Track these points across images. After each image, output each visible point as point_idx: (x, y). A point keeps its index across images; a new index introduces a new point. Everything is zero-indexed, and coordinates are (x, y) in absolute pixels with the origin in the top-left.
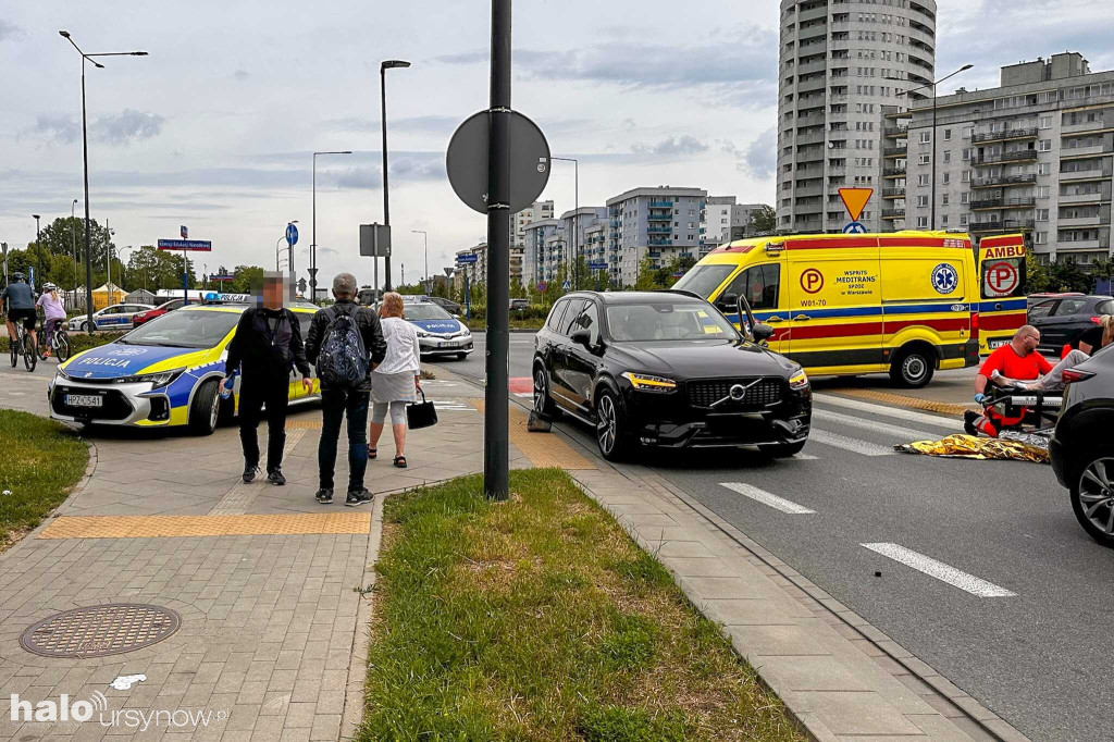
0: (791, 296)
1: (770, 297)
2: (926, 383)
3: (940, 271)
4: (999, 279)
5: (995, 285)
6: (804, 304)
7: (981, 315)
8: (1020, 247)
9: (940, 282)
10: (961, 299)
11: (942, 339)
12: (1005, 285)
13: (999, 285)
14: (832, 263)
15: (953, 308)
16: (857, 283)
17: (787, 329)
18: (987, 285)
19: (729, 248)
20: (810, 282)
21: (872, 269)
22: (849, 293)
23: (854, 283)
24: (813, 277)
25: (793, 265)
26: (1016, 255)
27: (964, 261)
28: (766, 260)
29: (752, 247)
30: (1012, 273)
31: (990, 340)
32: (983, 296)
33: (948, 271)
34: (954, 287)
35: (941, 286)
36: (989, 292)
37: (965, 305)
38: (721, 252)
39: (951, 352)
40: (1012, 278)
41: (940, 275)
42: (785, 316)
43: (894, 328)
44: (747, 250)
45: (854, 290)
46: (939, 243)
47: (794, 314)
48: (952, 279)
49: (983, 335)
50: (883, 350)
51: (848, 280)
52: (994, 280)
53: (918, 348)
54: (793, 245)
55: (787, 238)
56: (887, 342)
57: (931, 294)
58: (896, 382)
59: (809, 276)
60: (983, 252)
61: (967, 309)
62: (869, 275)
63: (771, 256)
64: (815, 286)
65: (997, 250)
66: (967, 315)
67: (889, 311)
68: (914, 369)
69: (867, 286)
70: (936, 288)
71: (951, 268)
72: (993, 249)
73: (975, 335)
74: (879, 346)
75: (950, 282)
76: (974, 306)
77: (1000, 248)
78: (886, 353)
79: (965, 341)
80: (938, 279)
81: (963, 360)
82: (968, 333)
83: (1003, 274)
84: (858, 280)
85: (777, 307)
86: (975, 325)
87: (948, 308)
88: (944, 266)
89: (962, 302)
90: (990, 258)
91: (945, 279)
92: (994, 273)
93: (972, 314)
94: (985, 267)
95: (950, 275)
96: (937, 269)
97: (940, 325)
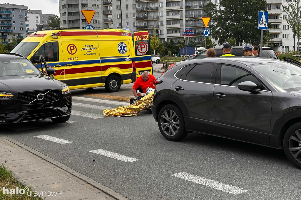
0: (64, 56)
1: (56, 57)
2: (118, 90)
3: (121, 45)
4: (141, 48)
5: (140, 50)
6: (69, 59)
7: (136, 62)
8: (148, 36)
9: (121, 50)
10: (129, 56)
11: (123, 72)
12: (144, 50)
13: (141, 51)
14: (80, 41)
15: (126, 60)
16: (90, 50)
17: (63, 70)
18: (137, 51)
19: (36, 34)
20: (71, 50)
21: (95, 44)
22: (87, 54)
23: (89, 50)
24: (72, 47)
25: (63, 43)
26: (147, 39)
27: (129, 41)
28: (52, 40)
29: (46, 34)
30: (146, 46)
31: (140, 72)
32: (136, 55)
33: (124, 45)
34: (126, 52)
35: (121, 51)
36: (138, 53)
37: (130, 58)
38: (32, 36)
39: (127, 77)
40: (146, 48)
41: (121, 47)
42: (62, 64)
43: (105, 68)
44: (44, 35)
45: (89, 53)
46: (119, 34)
47: (66, 64)
48: (125, 48)
49: (137, 70)
50: (101, 77)
51: (87, 49)
52: (140, 48)
53: (114, 75)
54: (63, 34)
55: (60, 30)
56: (103, 74)
57: (117, 54)
58: (107, 90)
59: (71, 47)
60: (135, 38)
61: (131, 60)
62: (94, 47)
63: (55, 38)
64: (73, 52)
65: (140, 37)
66: (131, 62)
67: (103, 61)
68: (114, 85)
69: (94, 51)
70: (120, 52)
71: (125, 44)
72: (139, 37)
73: (134, 70)
74: (100, 76)
75: (124, 50)
76: (133, 59)
77: (141, 36)
78: (103, 78)
79: (131, 73)
80: (120, 48)
81: (131, 80)
82: (132, 69)
83: (143, 46)
84: (89, 49)
85: (58, 61)
86: (134, 66)
87: (124, 60)
88: (122, 43)
89: (129, 57)
90: (138, 40)
91: (122, 48)
92: (139, 46)
93: (133, 62)
94: (137, 44)
95: (124, 47)
96: (119, 44)
97: (122, 67)
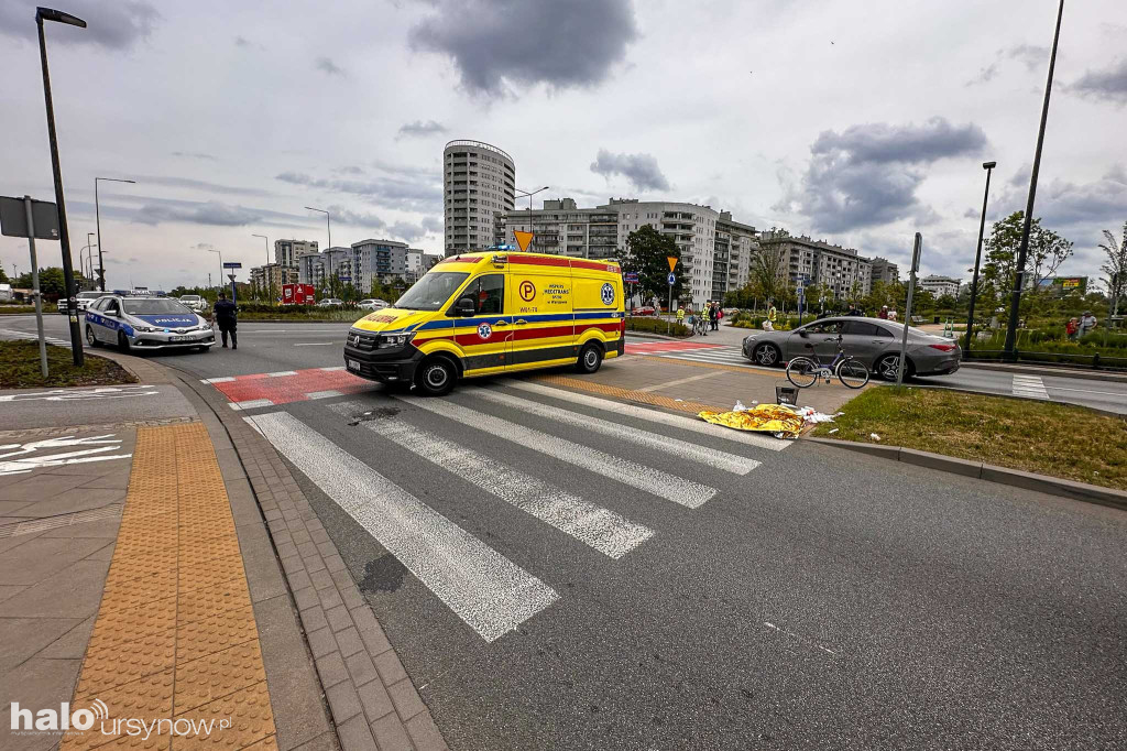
0: (513, 305)
1: (497, 306)
2: (598, 368)
3: (606, 289)
6: (522, 310)
9: (606, 296)
10: (616, 309)
11: (607, 337)
14: (542, 276)
15: (612, 315)
16: (558, 295)
17: (510, 332)
19: (458, 258)
20: (526, 292)
21: (566, 282)
22: (553, 302)
23: (556, 295)
24: (528, 287)
25: (514, 277)
27: (617, 282)
28: (493, 270)
29: (481, 259)
33: (610, 289)
34: (612, 301)
35: (606, 299)
37: (617, 313)
38: (452, 261)
39: (611, 346)
41: (606, 292)
42: (509, 320)
43: (580, 330)
44: (477, 260)
45: (555, 300)
46: (604, 268)
47: (516, 319)
48: (611, 294)
50: (573, 347)
51: (552, 292)
53: (594, 344)
54: (514, 260)
55: (509, 253)
56: (576, 341)
57: (598, 304)
58: (579, 370)
59: (526, 286)
61: (619, 316)
62: (565, 289)
63: (498, 267)
64: (530, 296)
66: (618, 321)
67: (578, 317)
68: (591, 360)
69: (565, 297)
70: (603, 300)
71: (611, 286)
73: (623, 334)
74: (571, 344)
75: (610, 297)
76: (622, 314)
78: (575, 349)
79: (618, 339)
80: (604, 294)
81: (616, 352)
82: (619, 333)
84: (556, 291)
85: (502, 313)
86: (623, 327)
87: (609, 316)
88: (607, 284)
89: (616, 311)
91: (608, 294)
93: (622, 319)
95: (610, 292)
96: (603, 287)
97: (605, 328)
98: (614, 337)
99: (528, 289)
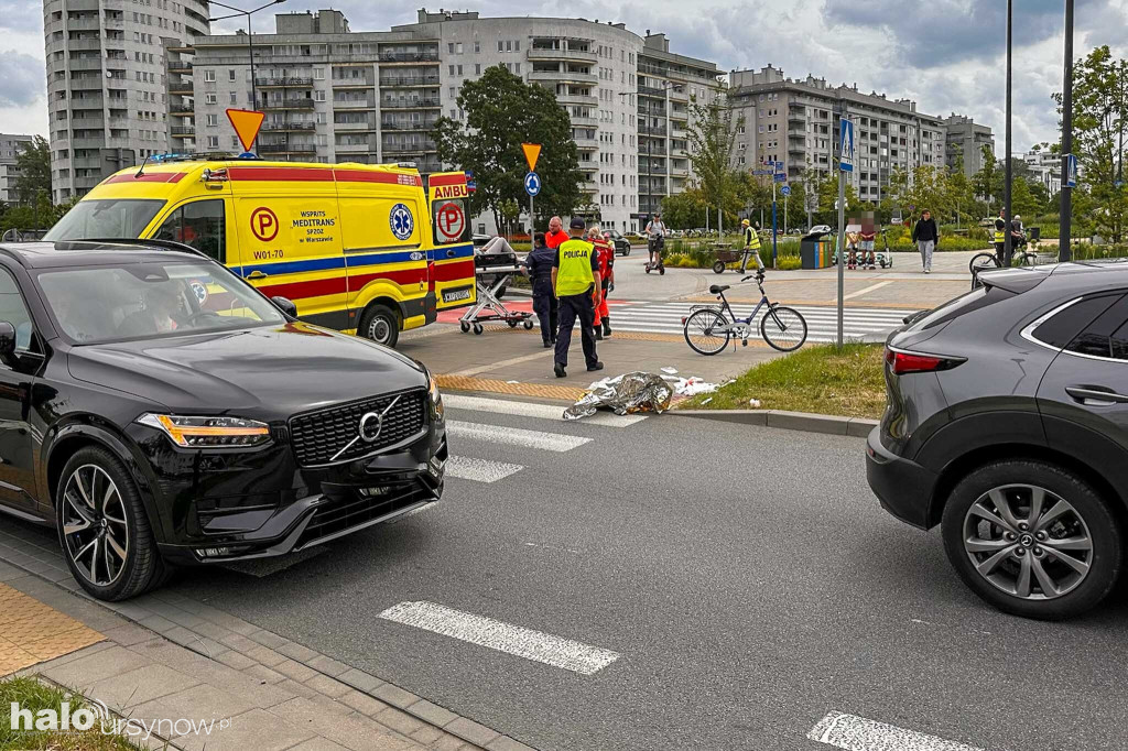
0: (241, 245)
3: (397, 213)
4: (449, 222)
5: (445, 229)
6: (258, 255)
7: (437, 263)
8: (464, 186)
9: (398, 226)
10: (418, 246)
11: (405, 294)
12: (455, 228)
13: (449, 230)
14: (286, 198)
15: (412, 256)
16: (317, 227)
18: (438, 229)
19: (140, 174)
20: (262, 226)
21: (330, 208)
22: (308, 240)
23: (312, 228)
24: (265, 220)
25: (241, 202)
26: (461, 196)
27: (418, 201)
28: (205, 194)
29: (181, 176)
30: (459, 216)
31: (444, 292)
32: (436, 242)
33: (405, 213)
34: (411, 232)
35: (399, 231)
36: (441, 237)
37: (422, 252)
38: (127, 179)
39: (414, 307)
40: (459, 221)
41: (398, 218)
43: (358, 283)
44: (177, 178)
45: (313, 236)
46: (392, 178)
47: (248, 271)
48: (408, 222)
49: (440, 286)
50: (349, 311)
51: (307, 223)
52: (444, 223)
53: (384, 303)
54: (239, 175)
55: (228, 163)
56: (352, 302)
57: (388, 240)
59: (261, 217)
60: (432, 190)
61: (424, 258)
62: (327, 217)
63: (213, 188)
64: (269, 232)
65: (445, 189)
66: (423, 265)
67: (353, 262)
68: (381, 333)
69: (328, 231)
70: (395, 232)
71: (407, 210)
72: (441, 188)
73: (432, 287)
74: (343, 308)
75: (406, 226)
76: (432, 255)
77: (447, 187)
78: (352, 315)
79: (424, 295)
80: (396, 222)
81: (423, 317)
82: (426, 285)
83: (452, 217)
84: (314, 221)
85: (225, 261)
86: (433, 275)
87: (406, 257)
88: (400, 206)
89: (419, 249)
90: (439, 198)
91: (402, 223)
92: (443, 217)
93: (429, 263)
94: (436, 208)
95: (405, 218)
96: (393, 211)
97: (402, 278)
98: (418, 291)
99: (266, 221)
